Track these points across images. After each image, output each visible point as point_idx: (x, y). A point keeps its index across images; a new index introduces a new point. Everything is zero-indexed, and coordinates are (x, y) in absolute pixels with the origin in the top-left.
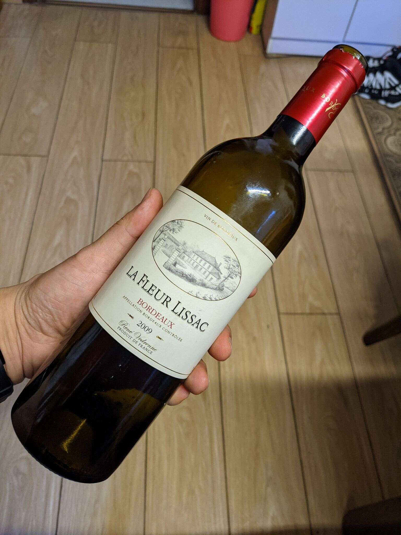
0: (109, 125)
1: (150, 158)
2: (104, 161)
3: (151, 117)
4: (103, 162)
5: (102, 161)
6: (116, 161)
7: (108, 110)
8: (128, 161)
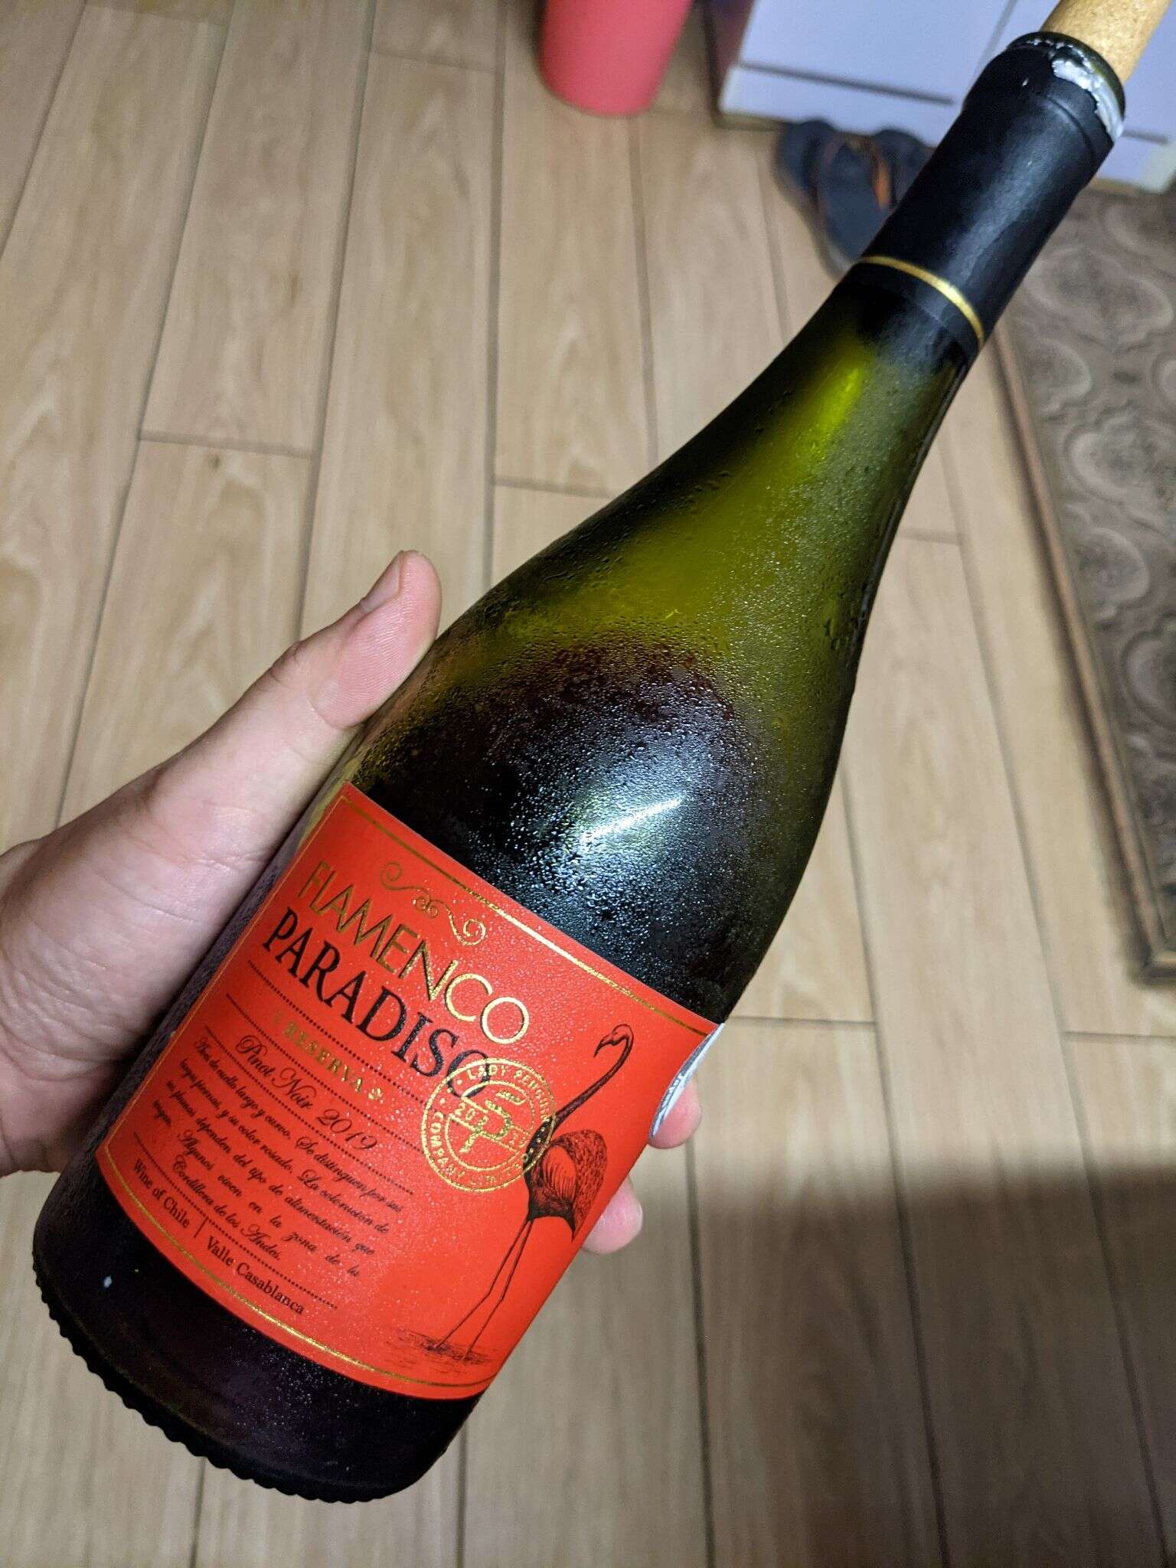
0: (172, 312)
1: (302, 440)
2: (145, 439)
3: (319, 296)
4: (143, 443)
5: (139, 437)
6: (185, 441)
7: (175, 258)
8: (227, 444)
